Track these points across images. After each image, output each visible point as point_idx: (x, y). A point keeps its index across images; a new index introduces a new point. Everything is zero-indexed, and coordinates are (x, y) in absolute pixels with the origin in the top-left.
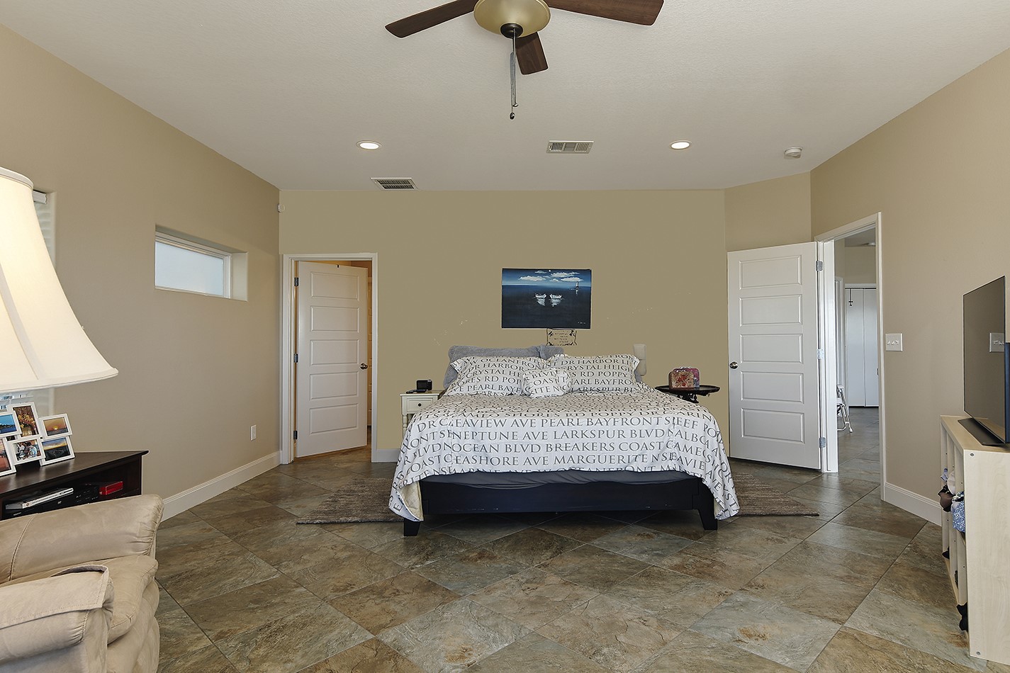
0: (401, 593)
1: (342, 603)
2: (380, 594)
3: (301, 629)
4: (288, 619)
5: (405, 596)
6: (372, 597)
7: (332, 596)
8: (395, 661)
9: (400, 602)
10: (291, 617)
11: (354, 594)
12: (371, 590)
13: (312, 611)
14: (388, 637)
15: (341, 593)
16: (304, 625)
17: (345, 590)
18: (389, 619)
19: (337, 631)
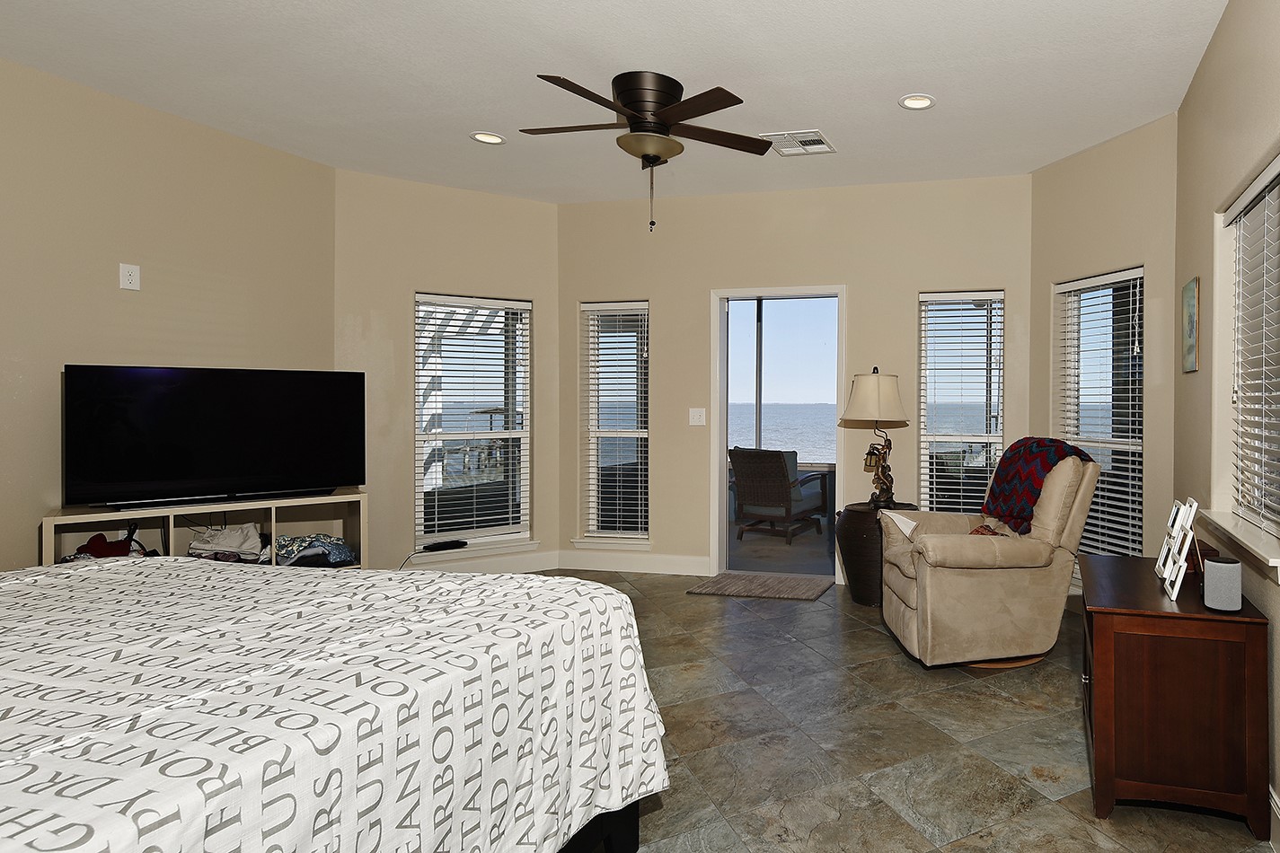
0: (709, 723)
1: (777, 722)
2: (733, 726)
3: (818, 701)
4: (833, 713)
5: (707, 719)
6: (744, 724)
7: (789, 732)
8: (742, 670)
9: (716, 714)
10: (830, 714)
11: (762, 731)
12: (743, 734)
13: (809, 717)
14: (741, 685)
15: (778, 734)
16: (815, 705)
17: (772, 738)
18: (734, 699)
19: (784, 695)
